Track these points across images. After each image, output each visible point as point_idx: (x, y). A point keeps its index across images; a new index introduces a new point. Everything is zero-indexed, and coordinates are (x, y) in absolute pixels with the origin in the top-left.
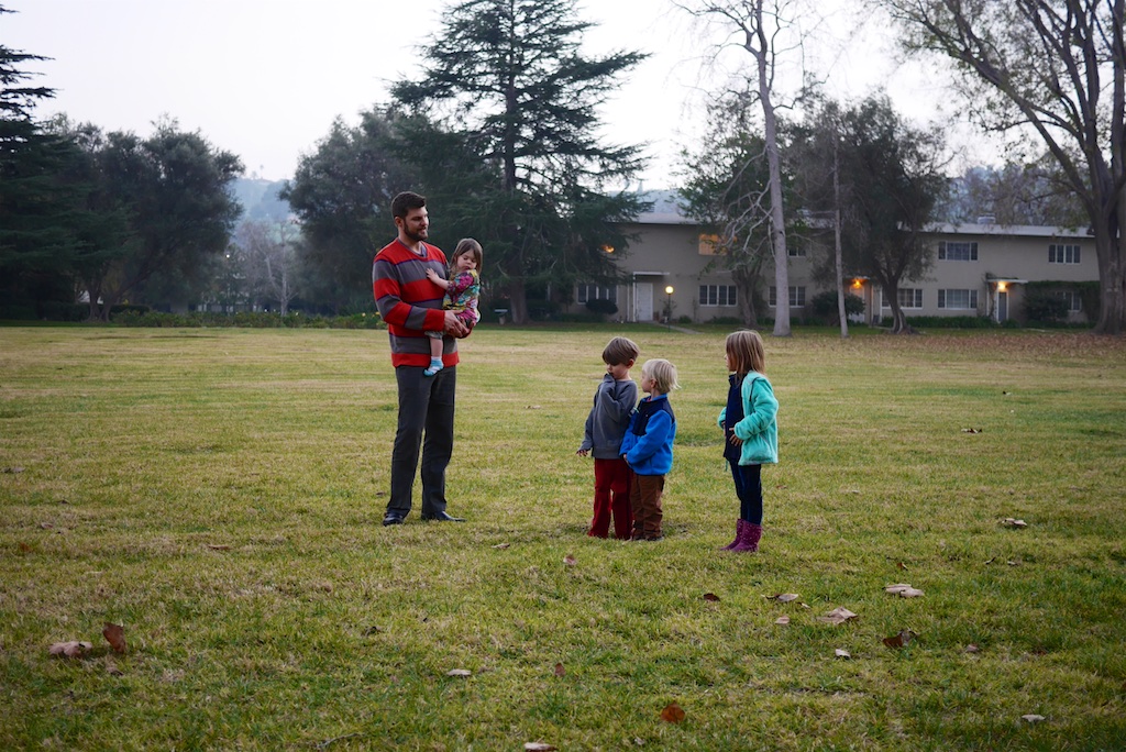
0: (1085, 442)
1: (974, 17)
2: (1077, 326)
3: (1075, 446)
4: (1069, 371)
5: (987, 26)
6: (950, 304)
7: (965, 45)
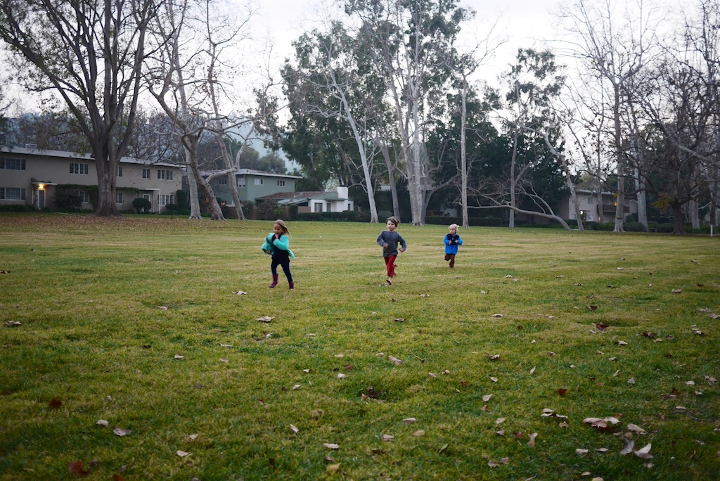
0: (71, 277)
1: (20, 19)
2: (87, 212)
3: (65, 279)
4: (77, 237)
5: (29, 26)
6: (8, 197)
7: (15, 36)
